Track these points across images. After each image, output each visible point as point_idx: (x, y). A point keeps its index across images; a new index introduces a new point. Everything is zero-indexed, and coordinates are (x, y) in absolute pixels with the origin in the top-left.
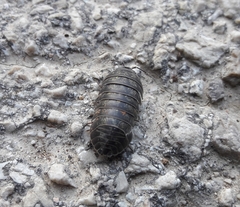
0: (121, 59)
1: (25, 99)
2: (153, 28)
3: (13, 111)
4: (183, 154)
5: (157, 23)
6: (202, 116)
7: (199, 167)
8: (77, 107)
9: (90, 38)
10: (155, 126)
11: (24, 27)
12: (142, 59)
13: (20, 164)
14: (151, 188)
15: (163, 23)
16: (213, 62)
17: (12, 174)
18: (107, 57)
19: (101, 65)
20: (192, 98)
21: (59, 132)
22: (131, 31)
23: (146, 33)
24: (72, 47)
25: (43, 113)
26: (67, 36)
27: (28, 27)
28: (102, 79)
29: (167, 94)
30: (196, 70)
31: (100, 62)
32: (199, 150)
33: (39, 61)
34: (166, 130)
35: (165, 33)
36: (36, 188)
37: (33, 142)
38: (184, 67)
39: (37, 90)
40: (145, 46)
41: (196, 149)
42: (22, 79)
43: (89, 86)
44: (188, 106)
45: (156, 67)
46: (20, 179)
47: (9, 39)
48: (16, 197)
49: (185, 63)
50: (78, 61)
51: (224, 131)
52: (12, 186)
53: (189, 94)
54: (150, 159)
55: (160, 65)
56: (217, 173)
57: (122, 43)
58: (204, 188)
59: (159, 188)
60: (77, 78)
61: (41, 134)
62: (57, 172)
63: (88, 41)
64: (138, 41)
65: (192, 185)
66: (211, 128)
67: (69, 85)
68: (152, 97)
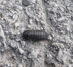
0: (52, 34)
2: (64, 41)
4: (29, 54)
5: (66, 42)
6: (40, 58)
7: (26, 58)
8: (35, 26)
9: (56, 24)
10: (35, 46)
11: (54, 6)
12: (54, 40)
13: (17, 16)
14: (18, 47)
16: (58, 60)
17: (14, 15)
18: (52, 30)
19: (49, 29)
22: (62, 35)
25: (31, 18)
26: (55, 18)
27: (55, 7)
28: (45, 30)
29: (45, 49)
30: (54, 55)
33: (45, 13)
34: (34, 49)
36: (12, 21)
37: (24, 18)
38: (54, 52)
39: (37, 15)
40: (58, 40)
41: (30, 57)
43: (41, 27)
45: (52, 44)
46: (14, 17)
47: (49, 3)
48: (10, 17)
50: (49, 23)
51: (37, 64)
52: (12, 16)
53: (46, 54)
54: (25, 46)
56: (26, 63)
57: (58, 33)
58: (21, 60)
59: (19, 49)
60: (42, 23)
61: (26, 19)
62: (17, 25)
64: (59, 38)
65: (22, 57)
66: (37, 60)
67: (40, 22)
68: (43, 44)
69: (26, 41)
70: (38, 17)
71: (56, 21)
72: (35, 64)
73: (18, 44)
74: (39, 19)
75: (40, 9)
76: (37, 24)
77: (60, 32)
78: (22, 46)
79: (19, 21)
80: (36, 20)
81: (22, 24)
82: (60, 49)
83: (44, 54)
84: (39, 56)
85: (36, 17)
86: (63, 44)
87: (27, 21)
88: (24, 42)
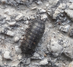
0: (41, 11)
4: (52, 54)
6: (64, 41)
7: (56, 59)
8: (19, 30)
10: (46, 41)
12: (49, 13)
14: (38, 64)
18: (35, 9)
19: (32, 12)
20: (63, 33)
24: (21, 3)
25: (5, 32)
28: (31, 19)
29: (54, 29)
30: (69, 22)
32: (58, 55)
33: (6, 6)
34: (49, 45)
38: (65, 20)
39: (4, 21)
40: (52, 7)
41: (57, 54)
43: (25, 22)
44: (61, 36)
45: (53, 18)
49: (65, 18)
50: (23, 8)
51: (69, 50)
53: (62, 31)
54: (40, 55)
55: (55, 18)
57: (43, 3)
59: (40, 64)
60: (20, 19)
61: (3, 38)
63: (29, 1)
64: (50, 4)
65: (52, 64)
66: (65, 47)
67: (17, 21)
68: (48, 29)
69: (34, 52)
70: (9, 21)
72: (69, 52)
73: (33, 63)
74: (12, 21)
78: (39, 59)
79: (3, 49)
80: (11, 26)
81: (8, 46)
82: (66, 11)
83: (61, 34)
84: (61, 42)
85: (8, 24)
86: (61, 4)
87: (8, 38)
88: (34, 55)
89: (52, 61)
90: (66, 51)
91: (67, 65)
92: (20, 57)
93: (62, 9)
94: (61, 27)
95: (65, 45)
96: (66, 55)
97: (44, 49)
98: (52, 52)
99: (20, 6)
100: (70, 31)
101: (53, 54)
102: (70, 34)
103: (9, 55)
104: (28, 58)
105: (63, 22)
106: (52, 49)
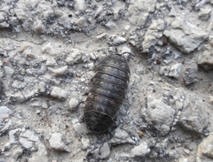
0: (116, 41)
1: (32, 75)
2: (146, 14)
3: (23, 85)
4: (156, 129)
5: (151, 9)
6: (175, 98)
7: (166, 140)
8: (75, 84)
9: (90, 19)
10: (137, 103)
11: (33, 6)
12: (133, 42)
13: (28, 131)
14: (127, 155)
15: (155, 8)
16: (192, 49)
17: (21, 140)
18: (104, 38)
19: (98, 45)
20: (170, 80)
21: (59, 105)
22: (127, 14)
23: (140, 17)
24: (74, 27)
25: (47, 90)
26: (70, 16)
27: (36, 6)
28: (97, 59)
29: (150, 74)
30: (177, 55)
31: (97, 42)
32: (168, 128)
33: (45, 39)
34: (145, 109)
35: (156, 19)
36: (40, 153)
37: (38, 111)
38: (168, 52)
39: (43, 68)
40: (137, 29)
41: (166, 127)
42: (30, 57)
43: (86, 66)
44: (166, 87)
45: (144, 51)
46: (27, 145)
47: (20, 17)
48: (24, 158)
49: (169, 48)
50: (79, 39)
51: (191, 114)
52: (21, 150)
53: (168, 76)
54: (129, 133)
55: (147, 50)
56: (179, 144)
57: (118, 24)
58: (167, 156)
59: (133, 156)
60: (76, 59)
61: (45, 105)
62: (56, 141)
63: (89, 22)
64: (132, 24)
65: (159, 153)
66: (181, 110)
67: (70, 65)
68: (138, 76)
69: (116, 127)
70: (53, 66)
71: (82, 18)
72: (191, 118)
73: (117, 155)
74: (59, 66)
75: (28, 52)
76: (72, 76)
77: (115, 17)
78: (127, 143)
79: (46, 131)
80: (58, 76)
81: (56, 122)
82: (167, 33)
83: (167, 84)
84: (169, 100)
85: (51, 72)
86: (154, 21)
87: (54, 104)
88: (116, 135)
89: (158, 145)
90: (184, 118)
91: (192, 153)
92: (86, 142)
93: (159, 31)
94: (162, 68)
95: (179, 105)
96: (186, 128)
97: (135, 119)
98: (154, 123)
99: (72, 35)
100: (184, 76)
101: (156, 127)
102: (185, 81)
103: (60, 139)
104: (103, 142)
105: (165, 58)
106: (153, 115)
